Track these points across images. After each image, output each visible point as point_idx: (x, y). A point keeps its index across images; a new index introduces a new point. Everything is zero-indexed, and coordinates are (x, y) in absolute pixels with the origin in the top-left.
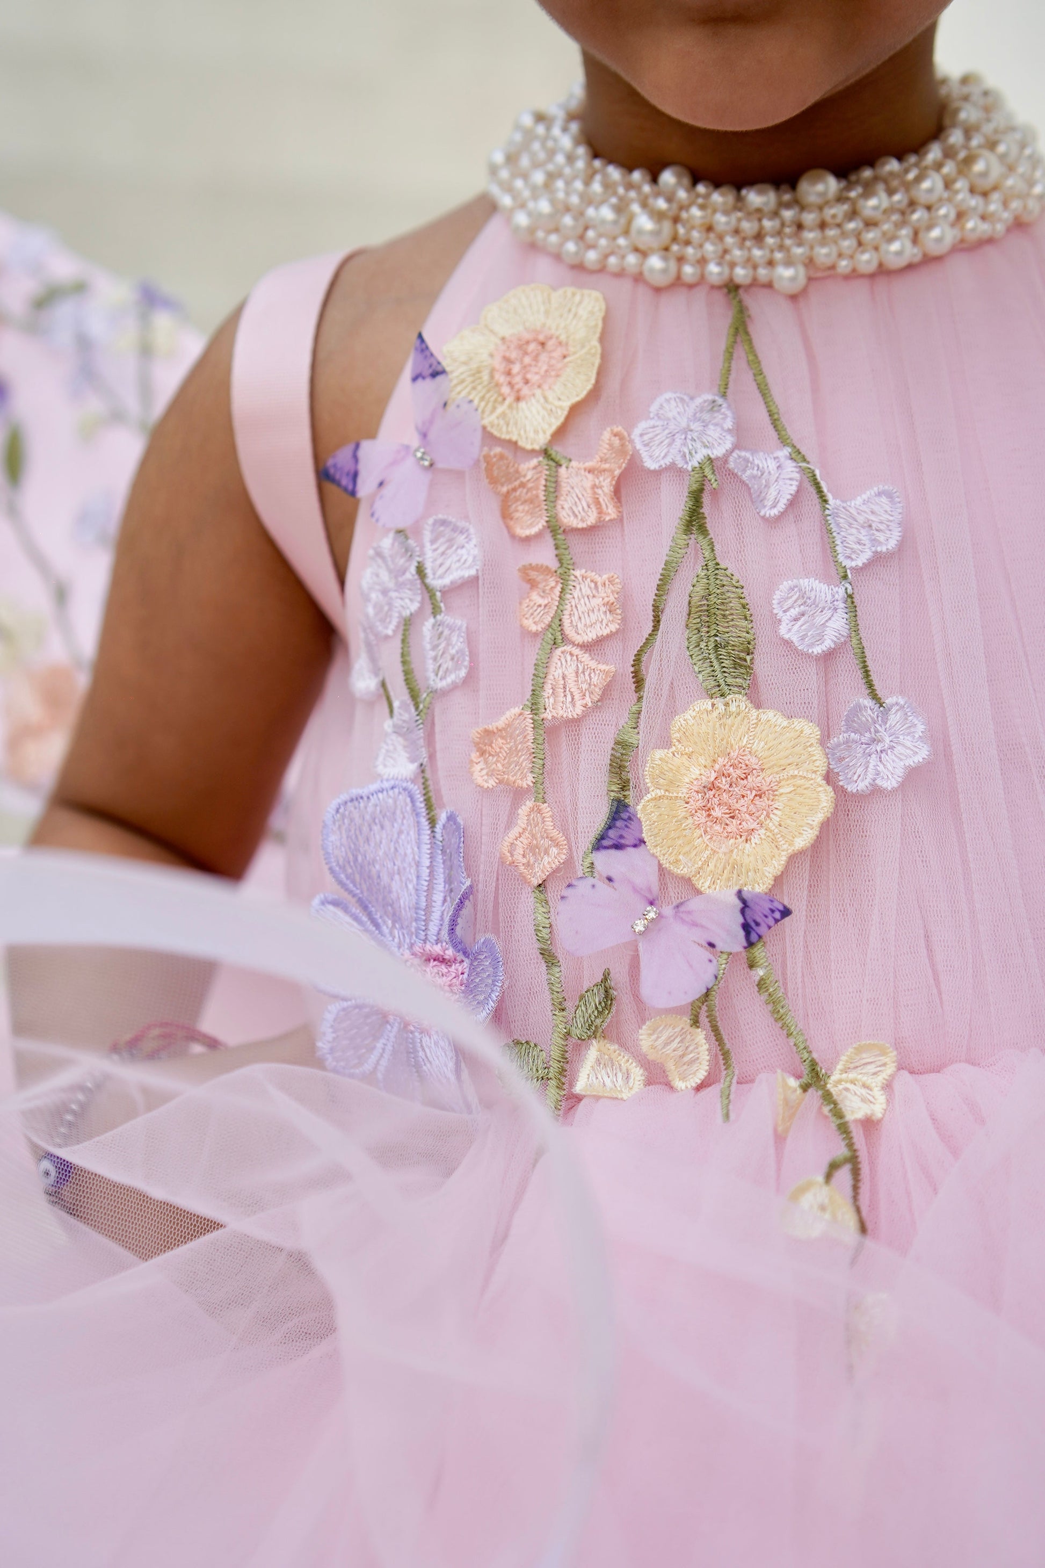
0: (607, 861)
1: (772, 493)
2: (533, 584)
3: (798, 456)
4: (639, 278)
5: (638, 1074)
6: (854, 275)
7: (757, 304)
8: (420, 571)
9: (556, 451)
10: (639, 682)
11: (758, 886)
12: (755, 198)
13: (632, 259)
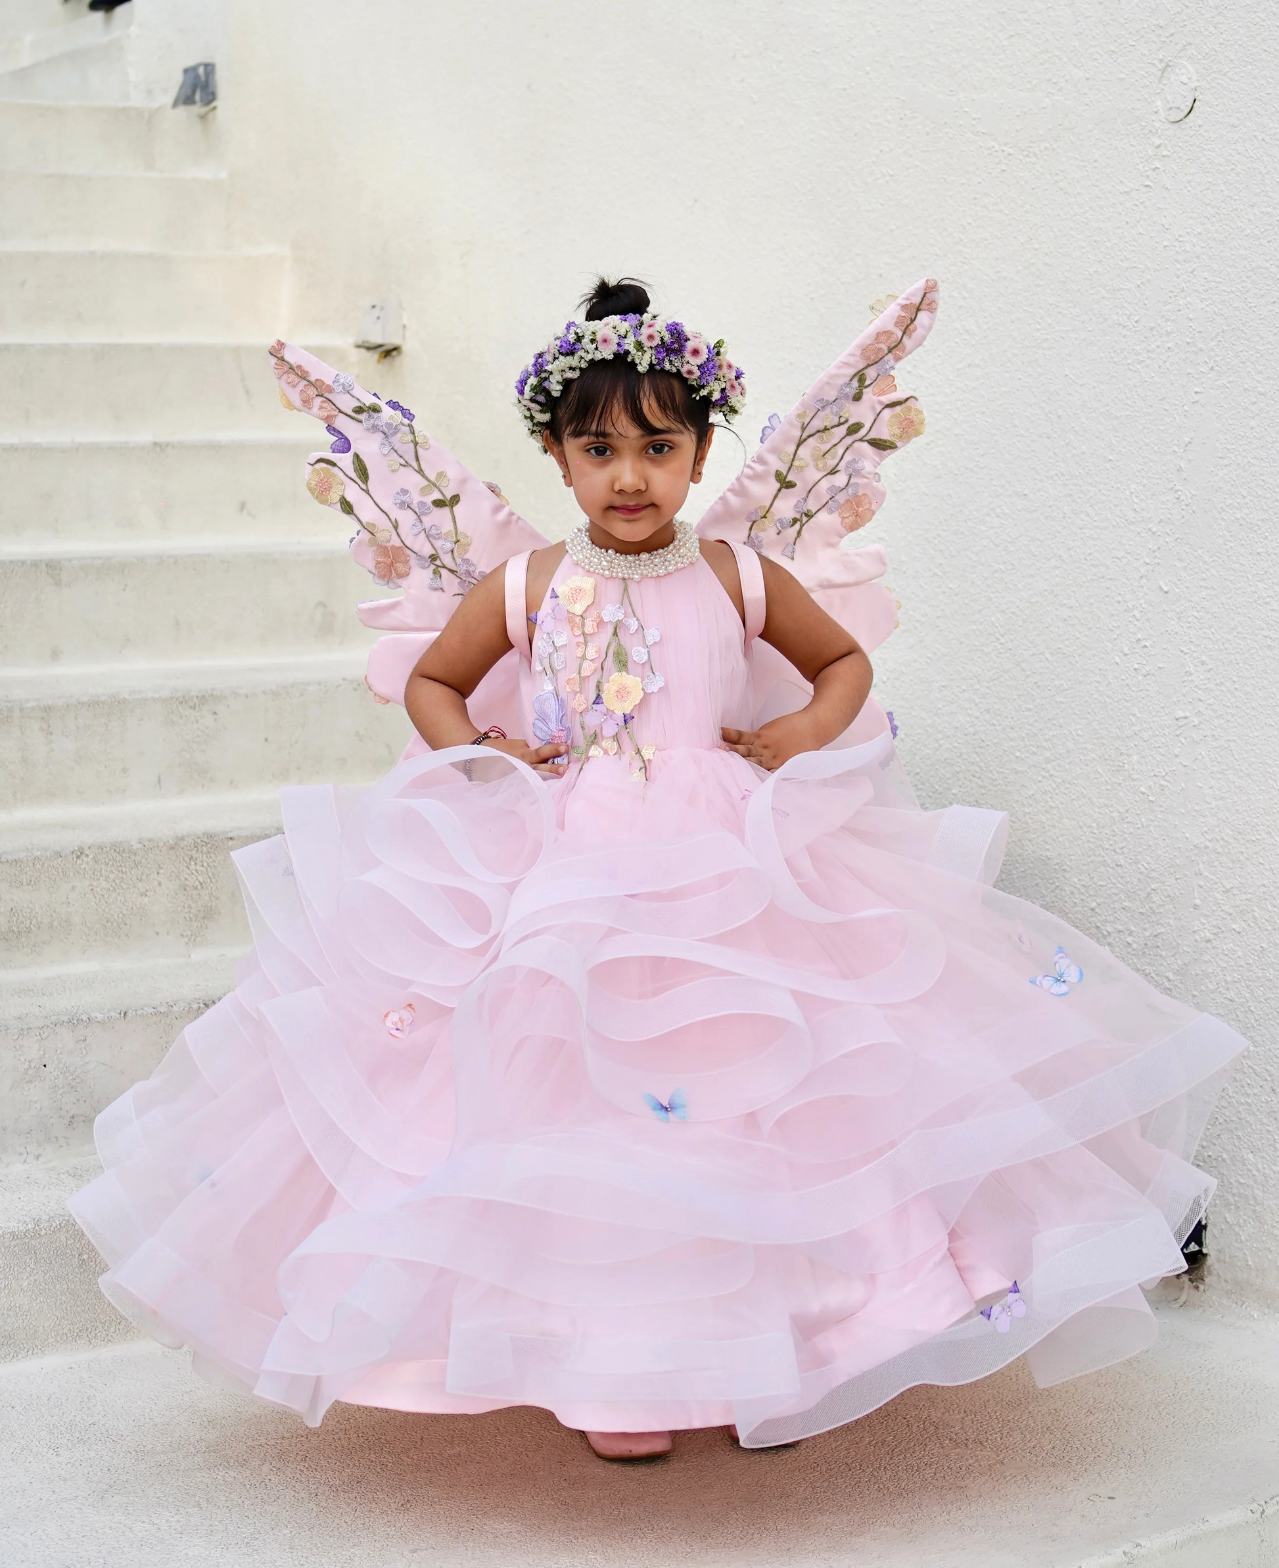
0: (594, 706)
1: (632, 628)
2: (579, 646)
3: (638, 620)
4: (603, 575)
5: (602, 752)
6: (652, 577)
7: (629, 583)
8: (553, 642)
9: (584, 616)
10: (602, 669)
11: (627, 712)
12: (630, 558)
13: (601, 571)
